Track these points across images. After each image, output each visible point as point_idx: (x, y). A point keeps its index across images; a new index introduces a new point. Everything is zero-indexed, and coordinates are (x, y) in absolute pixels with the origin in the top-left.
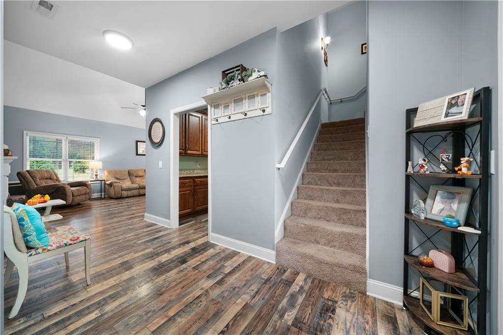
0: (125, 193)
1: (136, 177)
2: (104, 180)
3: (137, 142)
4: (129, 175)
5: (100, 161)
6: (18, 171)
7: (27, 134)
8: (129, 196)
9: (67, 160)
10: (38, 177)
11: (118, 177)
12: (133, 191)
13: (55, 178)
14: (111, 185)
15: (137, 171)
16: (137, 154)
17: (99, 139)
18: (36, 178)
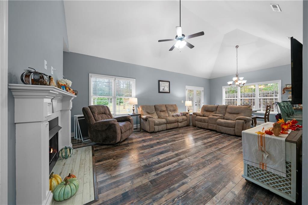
0: (157, 128)
1: (160, 111)
2: (140, 115)
3: (159, 81)
4: (155, 110)
5: (136, 97)
6: (83, 107)
7: (91, 76)
8: (160, 130)
9: (115, 97)
10: (96, 113)
11: (149, 112)
12: (162, 126)
13: (108, 112)
14: (146, 119)
15: (161, 106)
16: (159, 92)
17: (135, 79)
18: (95, 113)
